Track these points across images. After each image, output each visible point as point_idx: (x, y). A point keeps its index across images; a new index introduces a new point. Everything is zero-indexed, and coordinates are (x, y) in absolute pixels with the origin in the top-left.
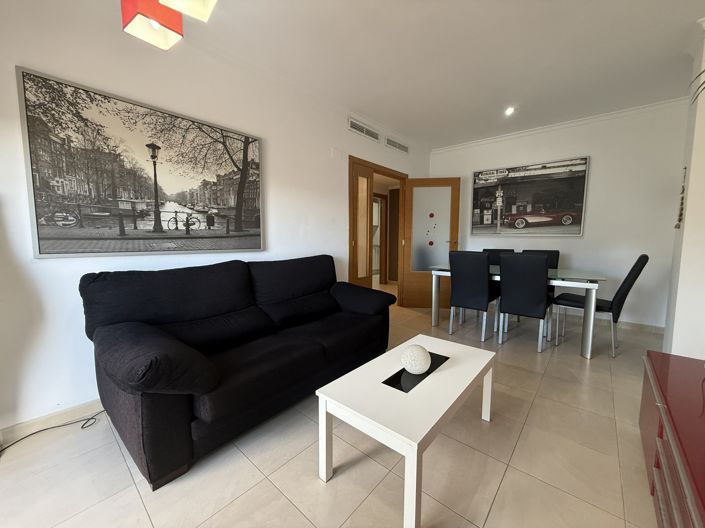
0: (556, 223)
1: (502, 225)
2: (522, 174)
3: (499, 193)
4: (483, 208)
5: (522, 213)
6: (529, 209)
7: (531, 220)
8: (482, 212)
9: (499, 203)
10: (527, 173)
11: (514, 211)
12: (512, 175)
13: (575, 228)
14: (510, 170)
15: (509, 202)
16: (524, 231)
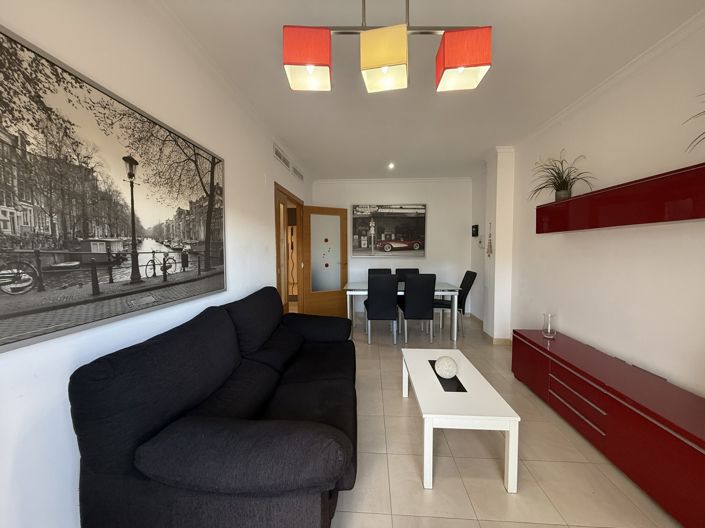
0: (410, 248)
1: (376, 248)
2: (387, 211)
3: (372, 224)
4: (360, 235)
5: (389, 240)
6: (393, 238)
7: (395, 245)
8: (360, 238)
9: (372, 231)
10: (391, 211)
11: (383, 239)
12: (380, 210)
13: (421, 252)
14: (379, 207)
15: (379, 231)
16: (390, 254)
